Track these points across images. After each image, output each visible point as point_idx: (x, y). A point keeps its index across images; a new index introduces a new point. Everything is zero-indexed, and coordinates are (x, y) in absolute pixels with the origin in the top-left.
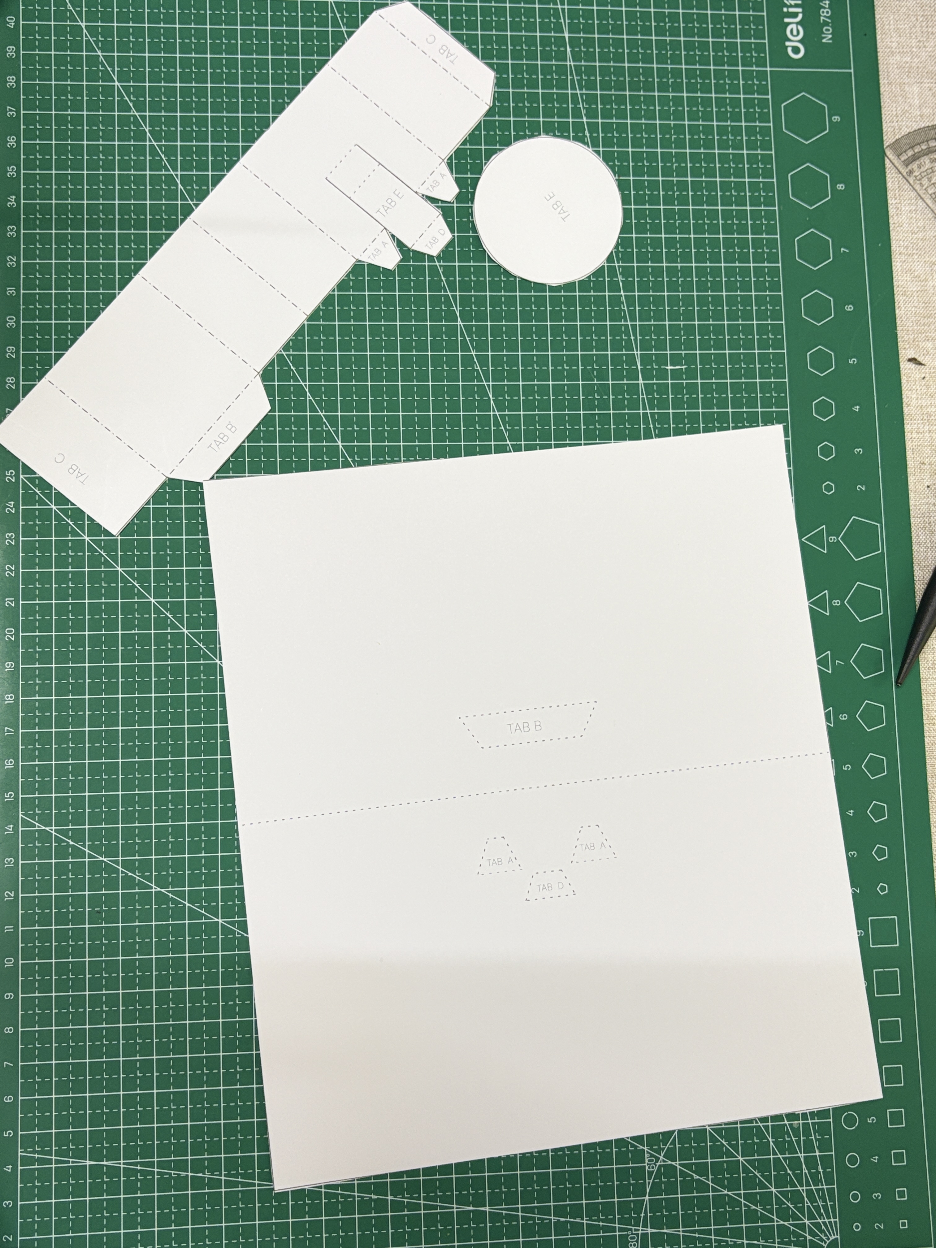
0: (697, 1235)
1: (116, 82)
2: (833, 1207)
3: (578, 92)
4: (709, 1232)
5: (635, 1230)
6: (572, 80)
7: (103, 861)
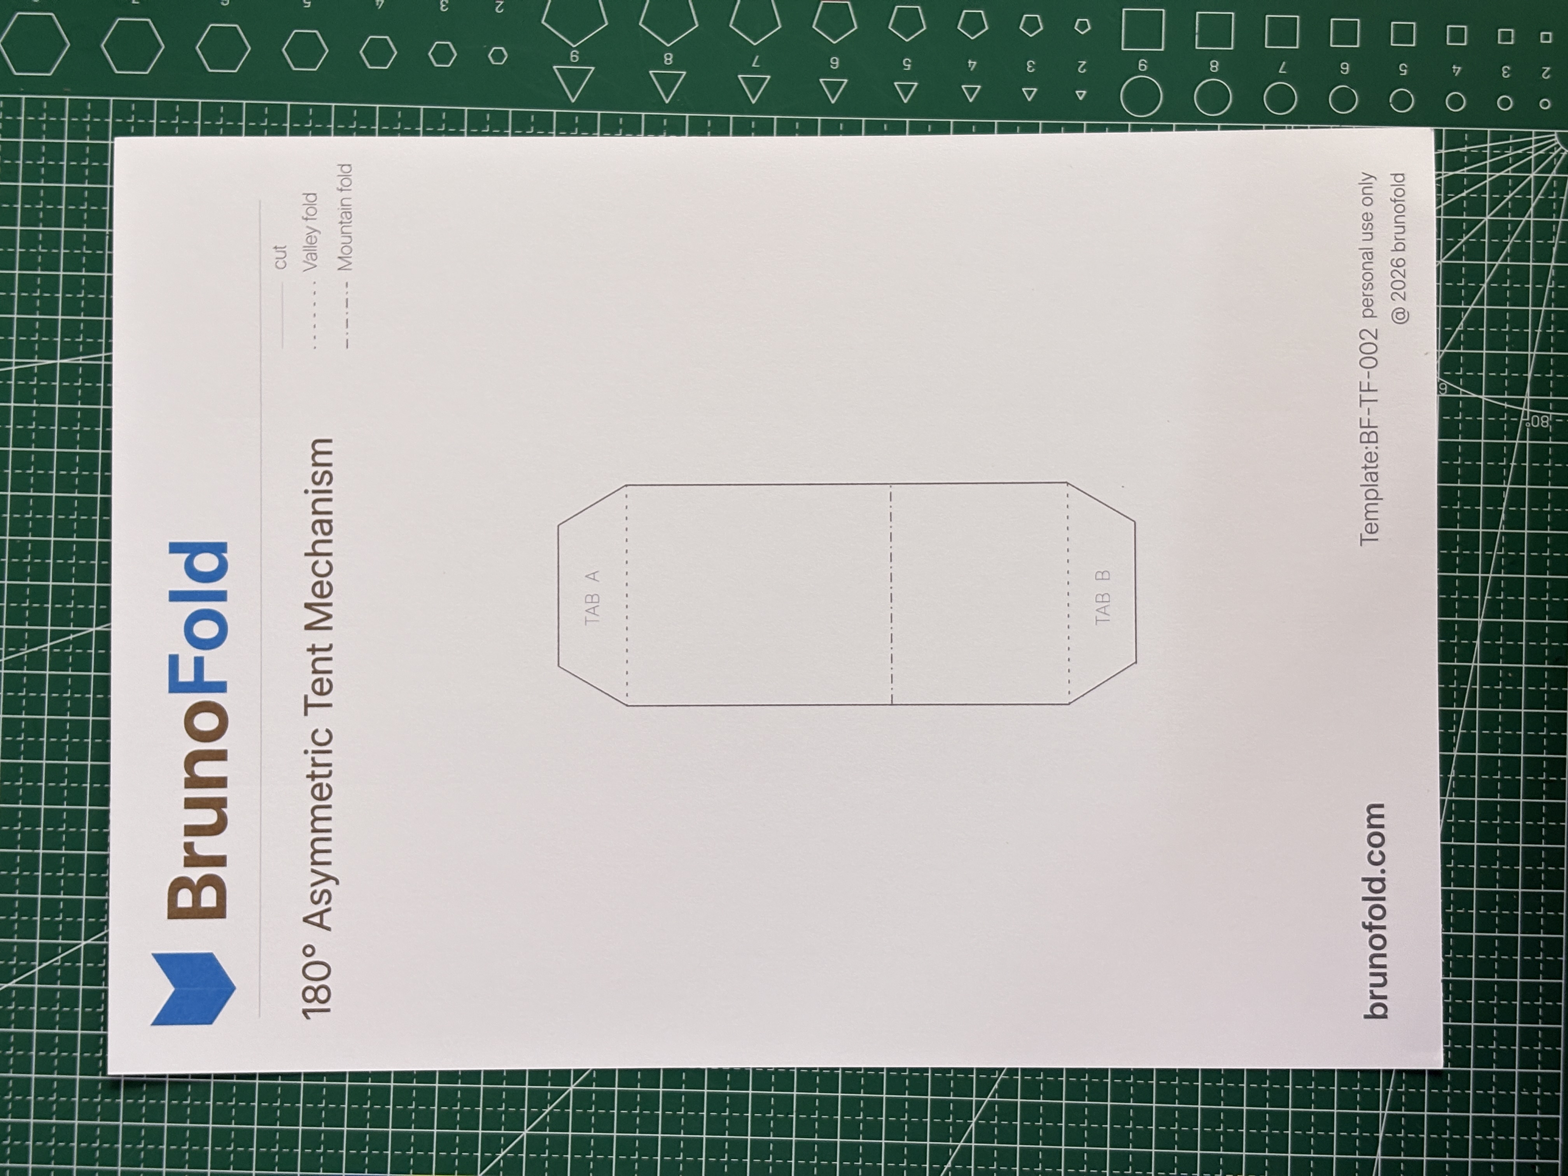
0: (1539, 331)
2: (1517, 135)
4: (1537, 314)
5: (1525, 417)
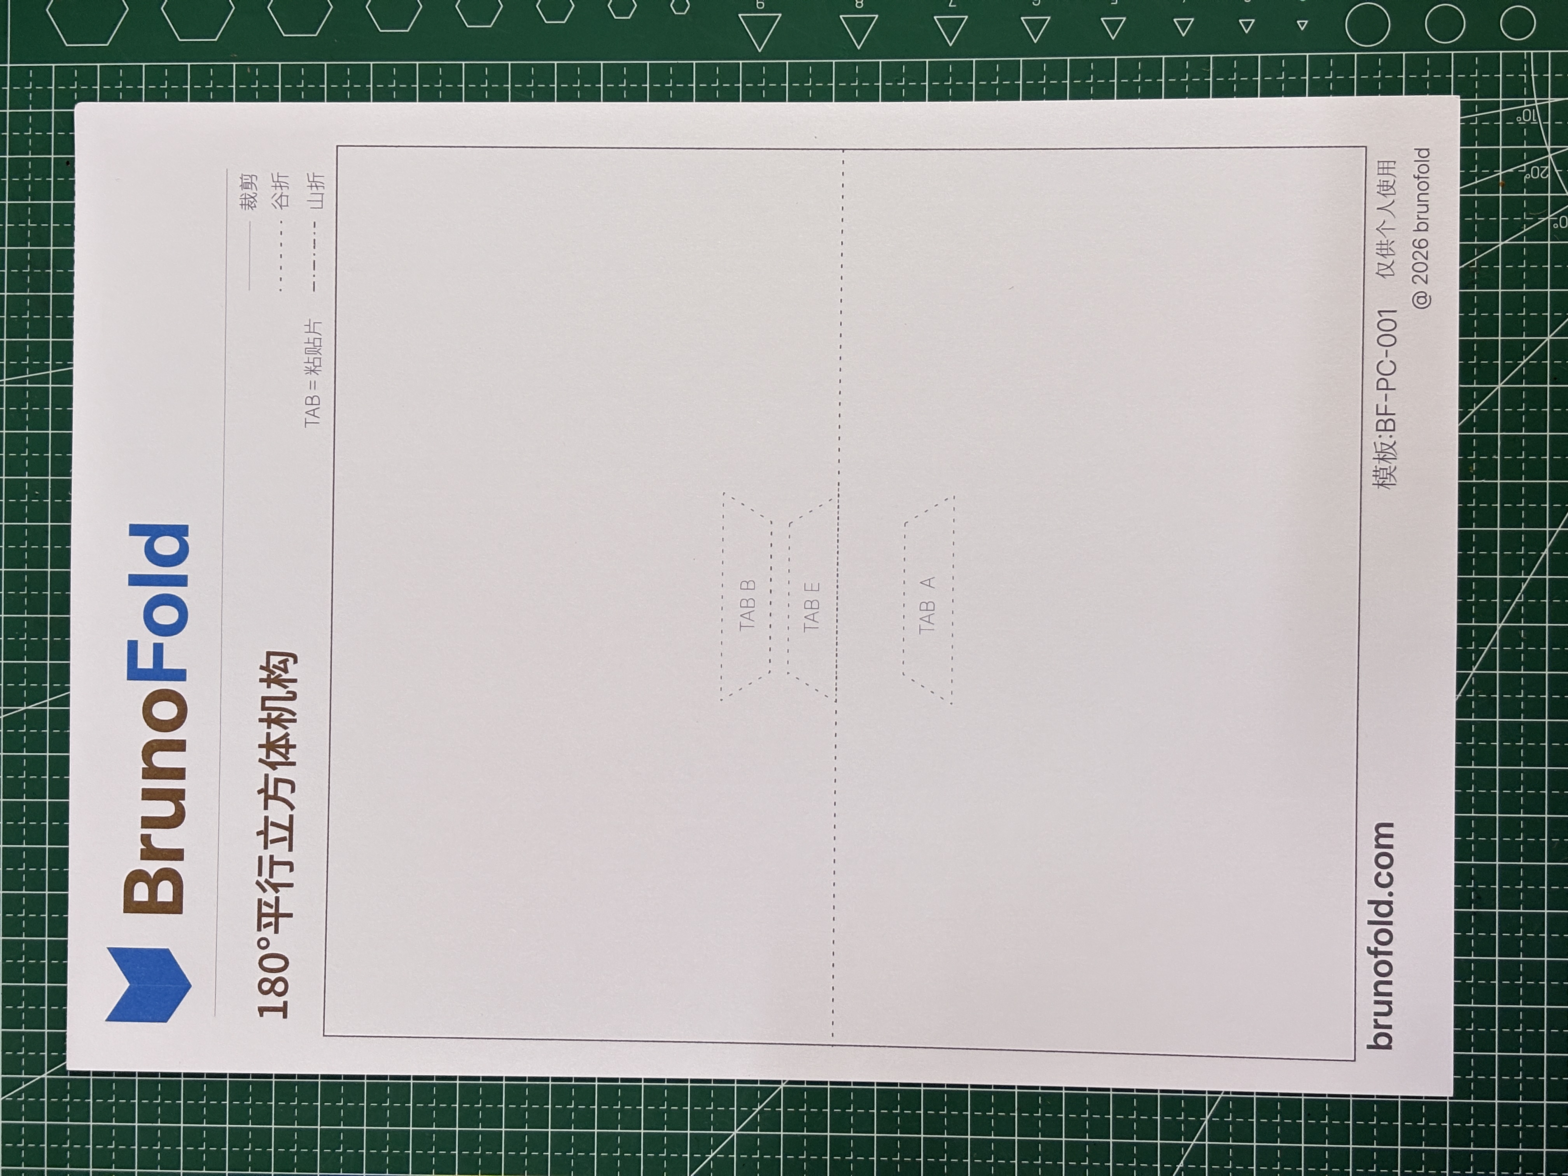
1: (42, 1076)
3: (51, 372)
6: (32, 380)
7: (1210, 1120)
